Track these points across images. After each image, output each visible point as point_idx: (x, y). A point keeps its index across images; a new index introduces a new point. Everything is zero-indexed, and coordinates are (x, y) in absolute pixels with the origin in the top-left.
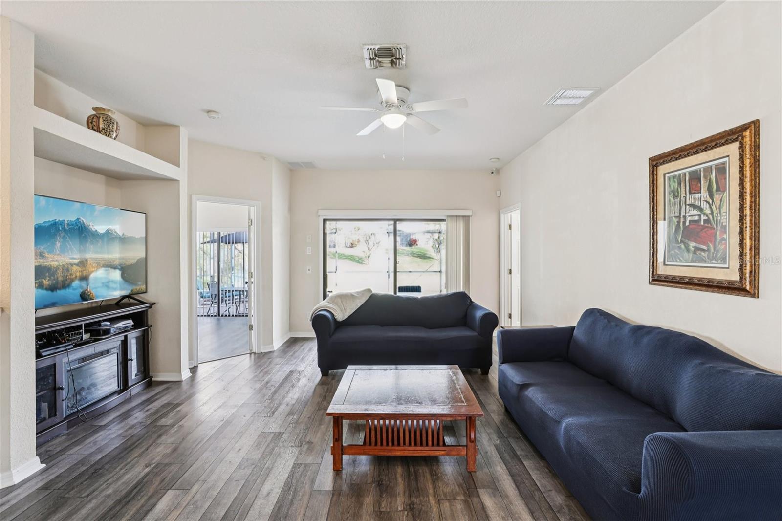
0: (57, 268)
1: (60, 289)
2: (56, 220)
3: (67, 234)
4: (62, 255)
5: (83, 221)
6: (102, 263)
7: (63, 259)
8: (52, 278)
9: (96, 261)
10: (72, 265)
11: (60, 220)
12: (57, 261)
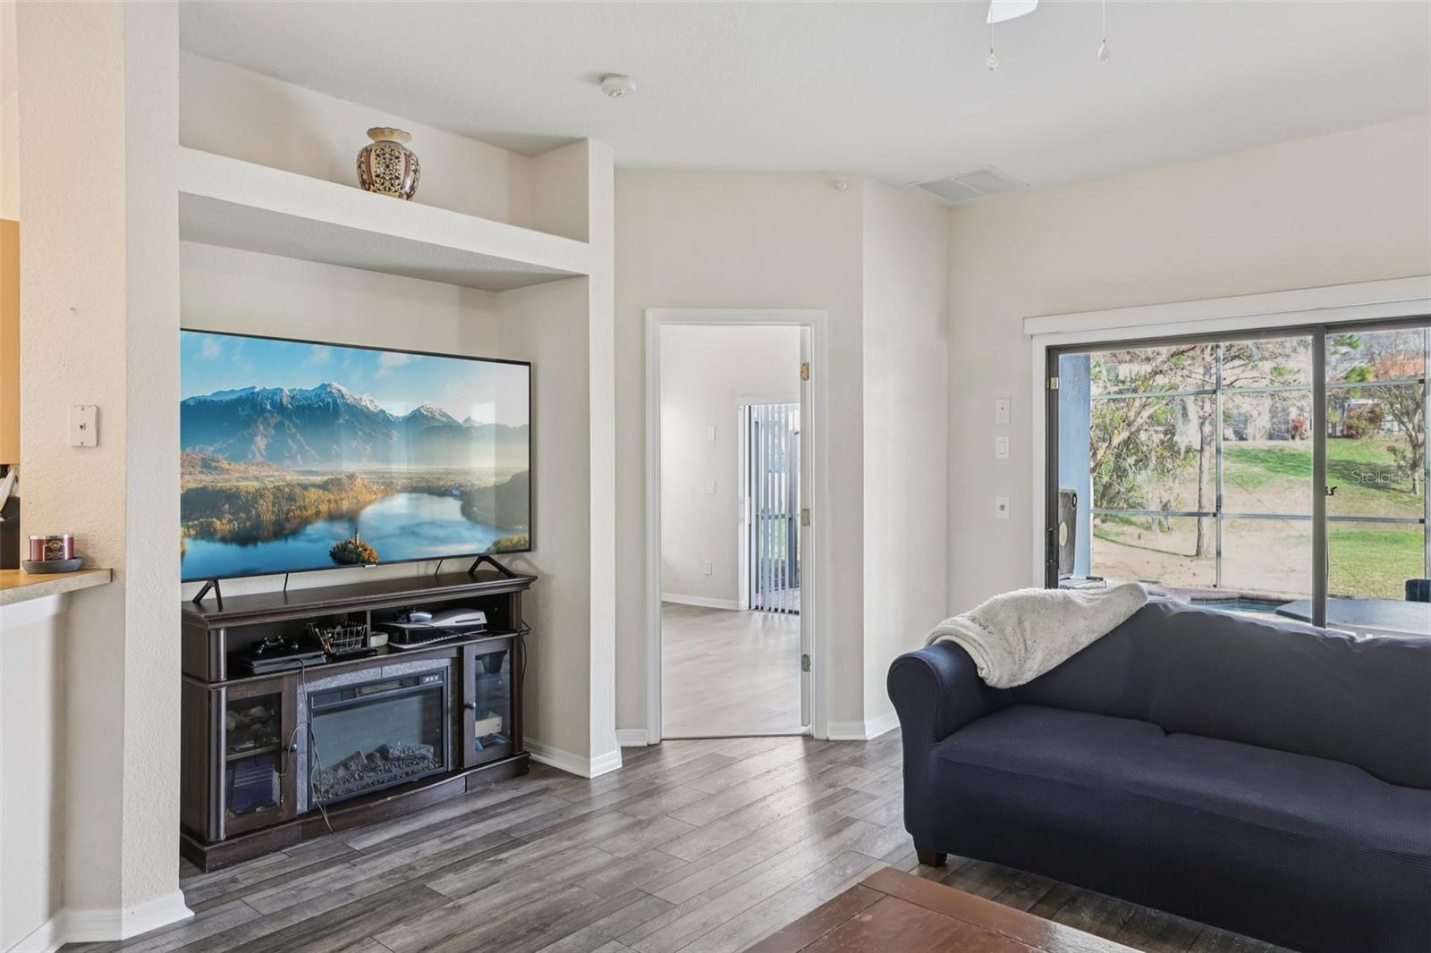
0: (259, 494)
1: (266, 540)
2: (254, 388)
3: (291, 421)
4: (274, 467)
5: (339, 391)
6: (402, 482)
7: (276, 473)
8: (243, 515)
9: (383, 477)
10: (305, 487)
11: (267, 388)
12: (256, 478)
